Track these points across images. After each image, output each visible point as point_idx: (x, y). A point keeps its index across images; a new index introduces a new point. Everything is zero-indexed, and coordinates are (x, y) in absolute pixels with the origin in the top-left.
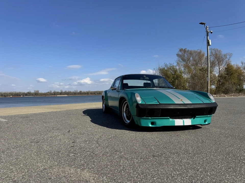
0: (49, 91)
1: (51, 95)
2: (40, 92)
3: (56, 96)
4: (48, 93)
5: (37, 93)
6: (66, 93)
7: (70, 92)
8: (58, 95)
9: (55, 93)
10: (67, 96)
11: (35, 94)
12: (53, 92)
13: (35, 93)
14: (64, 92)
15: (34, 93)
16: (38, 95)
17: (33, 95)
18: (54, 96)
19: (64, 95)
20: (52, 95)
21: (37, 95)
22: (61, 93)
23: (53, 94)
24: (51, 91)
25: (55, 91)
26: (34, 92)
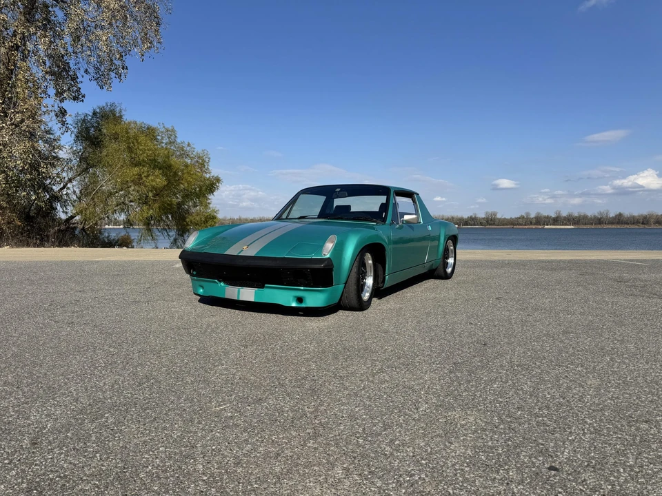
0: (524, 214)
1: (528, 224)
2: (499, 216)
3: (540, 227)
4: (519, 218)
5: (491, 220)
6: (570, 220)
7: (585, 217)
8: (547, 225)
9: (539, 220)
10: (572, 227)
11: (487, 222)
12: (533, 215)
13: (487, 218)
14: (565, 217)
15: (483, 218)
16: (494, 224)
17: (481, 224)
18: (536, 228)
19: (566, 224)
20: (531, 223)
21: (491, 225)
22: (556, 221)
23: (534, 221)
24: (528, 214)
25: (539, 213)
26: (483, 216)
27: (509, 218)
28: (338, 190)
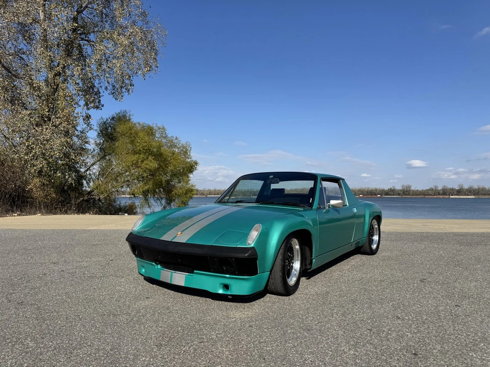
0: (432, 187)
1: (437, 195)
2: (413, 188)
3: (447, 197)
4: (429, 190)
5: (407, 191)
6: (470, 191)
7: (483, 189)
8: (452, 195)
9: (445, 192)
10: (473, 197)
11: (404, 193)
12: (440, 188)
13: (404, 190)
14: (467, 189)
15: (401, 190)
16: (409, 195)
17: (399, 194)
18: (443, 198)
19: (468, 195)
20: (439, 194)
21: (406, 195)
22: (459, 192)
23: (441, 192)
24: (436, 187)
25: (445, 186)
26: (400, 188)
27: (421, 190)
28: (272, 177)
